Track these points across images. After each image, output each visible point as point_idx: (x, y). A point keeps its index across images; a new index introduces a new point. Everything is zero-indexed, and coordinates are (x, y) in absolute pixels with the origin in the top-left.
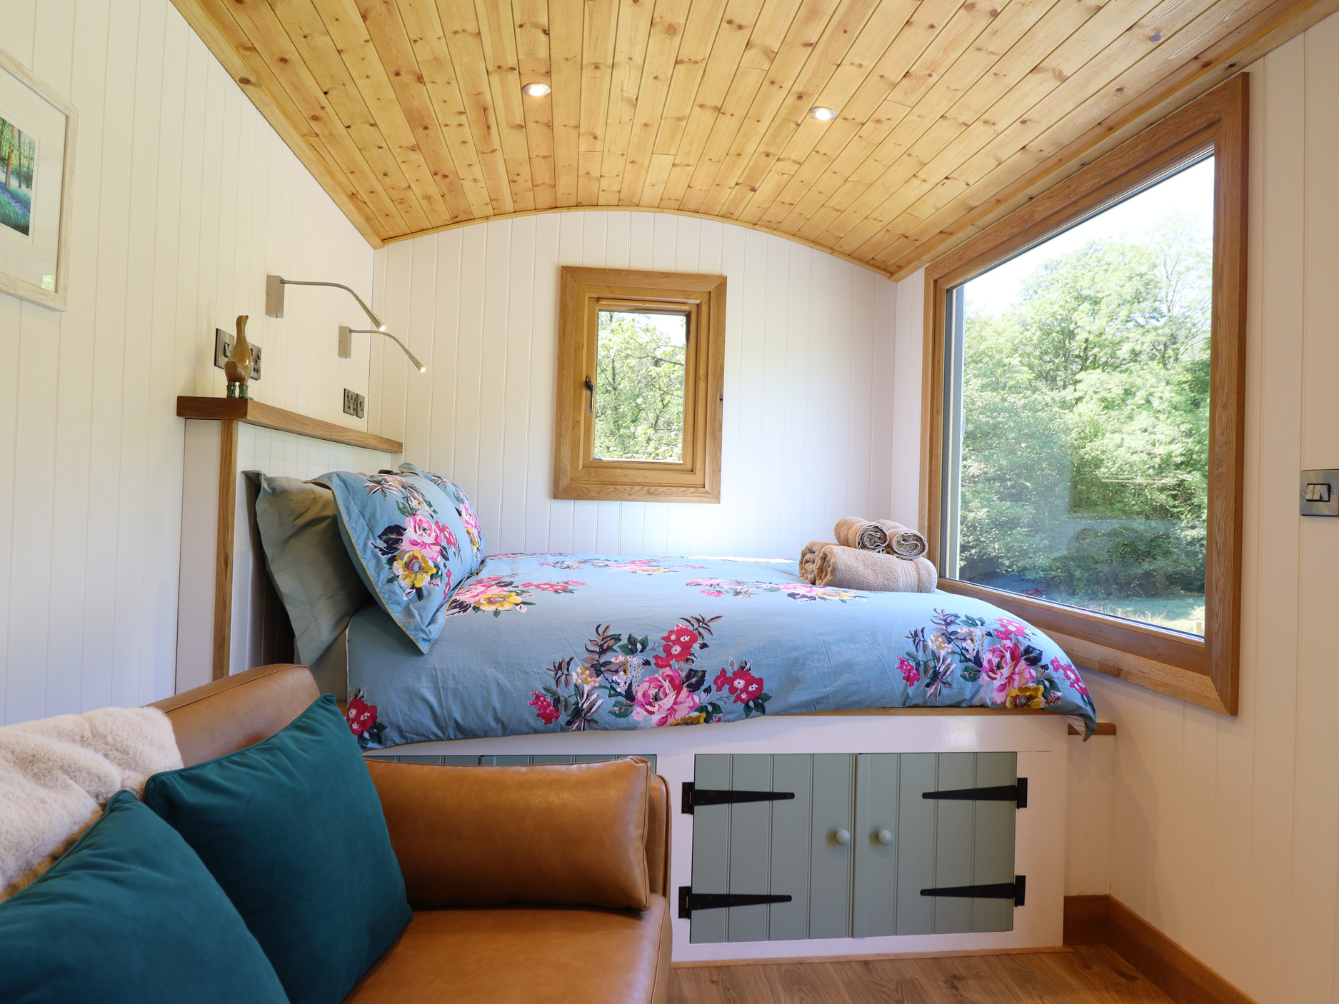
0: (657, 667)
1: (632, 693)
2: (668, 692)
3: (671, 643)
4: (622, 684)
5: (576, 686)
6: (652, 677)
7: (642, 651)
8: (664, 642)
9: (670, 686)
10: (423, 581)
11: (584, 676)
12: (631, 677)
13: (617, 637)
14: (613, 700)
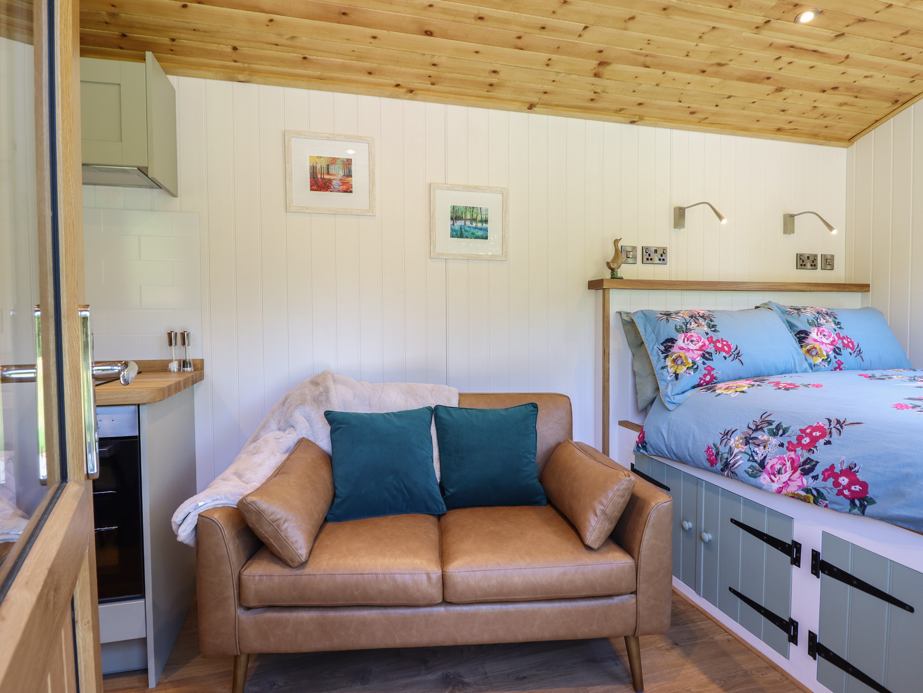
0: (787, 449)
1: (764, 463)
2: (787, 470)
3: (804, 435)
4: (760, 455)
5: (730, 447)
6: (781, 456)
7: (781, 436)
8: (799, 433)
9: (790, 466)
10: (682, 370)
11: (738, 443)
12: (767, 452)
13: (771, 422)
14: (750, 463)
